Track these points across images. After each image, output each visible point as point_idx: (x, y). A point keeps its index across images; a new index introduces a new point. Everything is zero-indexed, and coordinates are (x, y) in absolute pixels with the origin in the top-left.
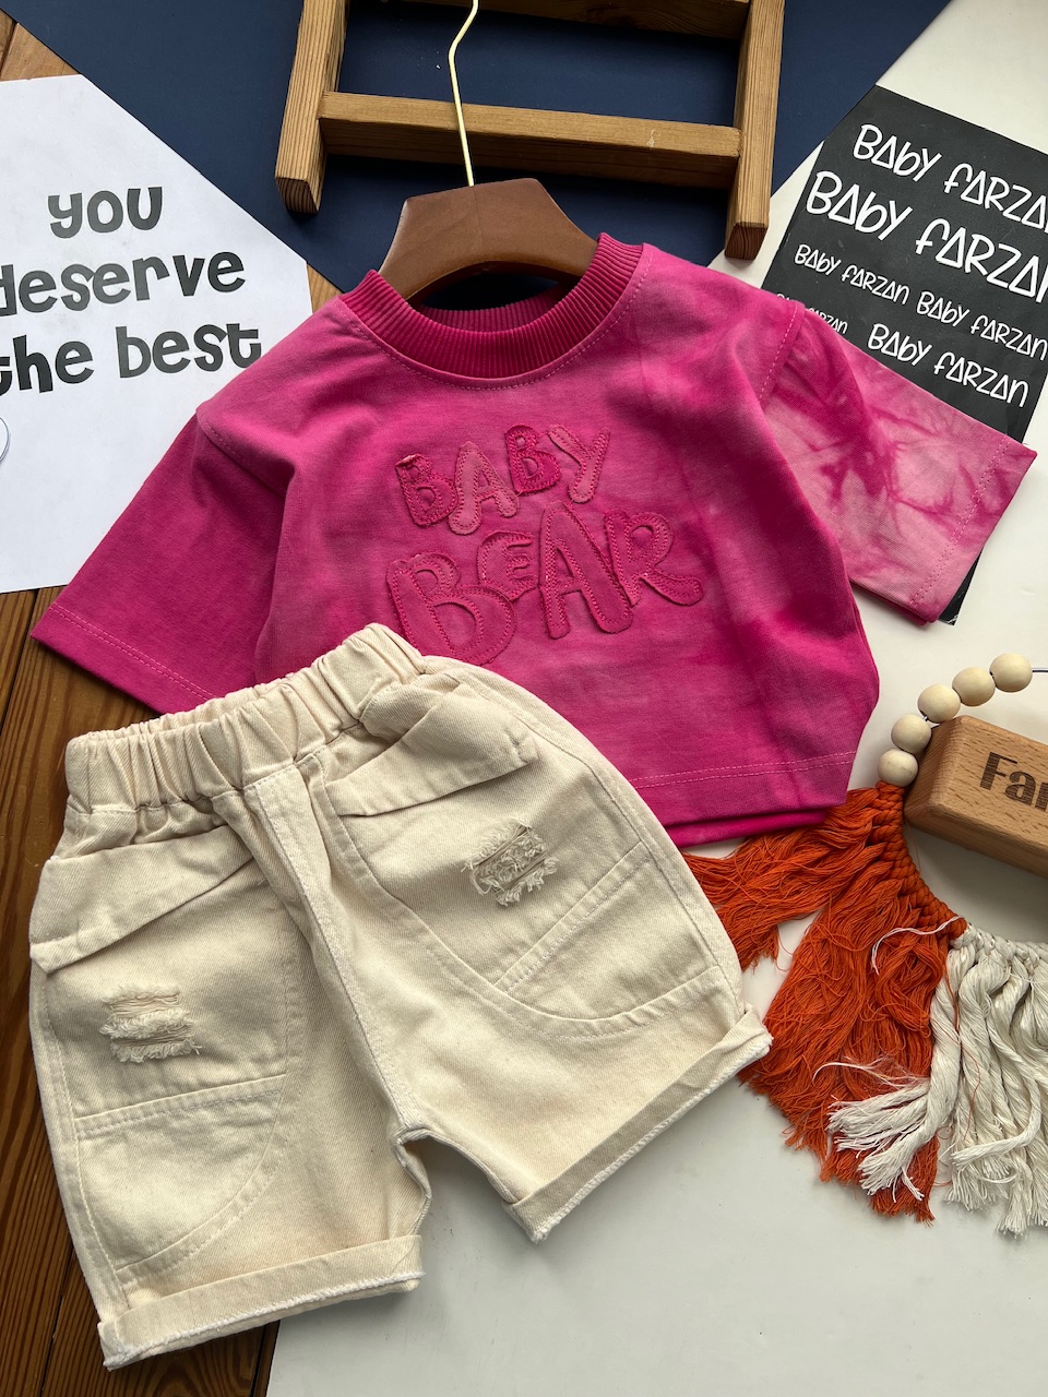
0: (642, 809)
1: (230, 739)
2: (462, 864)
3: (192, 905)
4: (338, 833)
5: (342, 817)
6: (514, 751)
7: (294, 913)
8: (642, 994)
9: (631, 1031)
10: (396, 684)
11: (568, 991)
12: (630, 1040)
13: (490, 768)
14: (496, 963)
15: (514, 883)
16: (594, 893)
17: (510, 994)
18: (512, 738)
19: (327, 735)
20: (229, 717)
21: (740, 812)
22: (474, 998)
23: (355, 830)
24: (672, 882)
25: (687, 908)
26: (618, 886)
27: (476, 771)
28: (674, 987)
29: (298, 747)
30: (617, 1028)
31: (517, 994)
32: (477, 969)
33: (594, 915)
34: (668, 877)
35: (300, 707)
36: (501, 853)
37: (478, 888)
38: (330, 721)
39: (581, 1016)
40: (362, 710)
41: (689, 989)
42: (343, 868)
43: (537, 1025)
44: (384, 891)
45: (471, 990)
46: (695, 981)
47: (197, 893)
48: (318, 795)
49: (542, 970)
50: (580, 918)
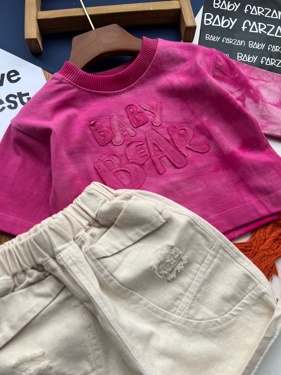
0: (213, 229)
1: (46, 237)
2: (151, 267)
3: (43, 312)
4: (98, 266)
5: (99, 259)
6: (160, 216)
7: (87, 305)
8: (234, 303)
9: (233, 319)
10: (108, 201)
11: (204, 309)
12: (234, 323)
14: (173, 305)
15: (173, 269)
16: (203, 266)
17: (182, 317)
18: (158, 212)
19: (85, 228)
20: (44, 229)
21: (249, 221)
22: (167, 322)
23: (105, 264)
24: (232, 255)
25: (241, 263)
26: (212, 261)
27: (147, 229)
28: (245, 296)
29: (74, 234)
30: (228, 319)
31: (185, 316)
32: (166, 310)
33: (206, 275)
34: (230, 253)
35: (72, 219)
36: (166, 259)
37: (159, 276)
38: (85, 223)
39: (213, 318)
40: (97, 215)
41: (252, 296)
42: (103, 281)
43: (196, 327)
44: (122, 286)
45: (166, 319)
46: (253, 291)
47: (44, 306)
48: (87, 253)
49: (192, 303)
50: (201, 278)
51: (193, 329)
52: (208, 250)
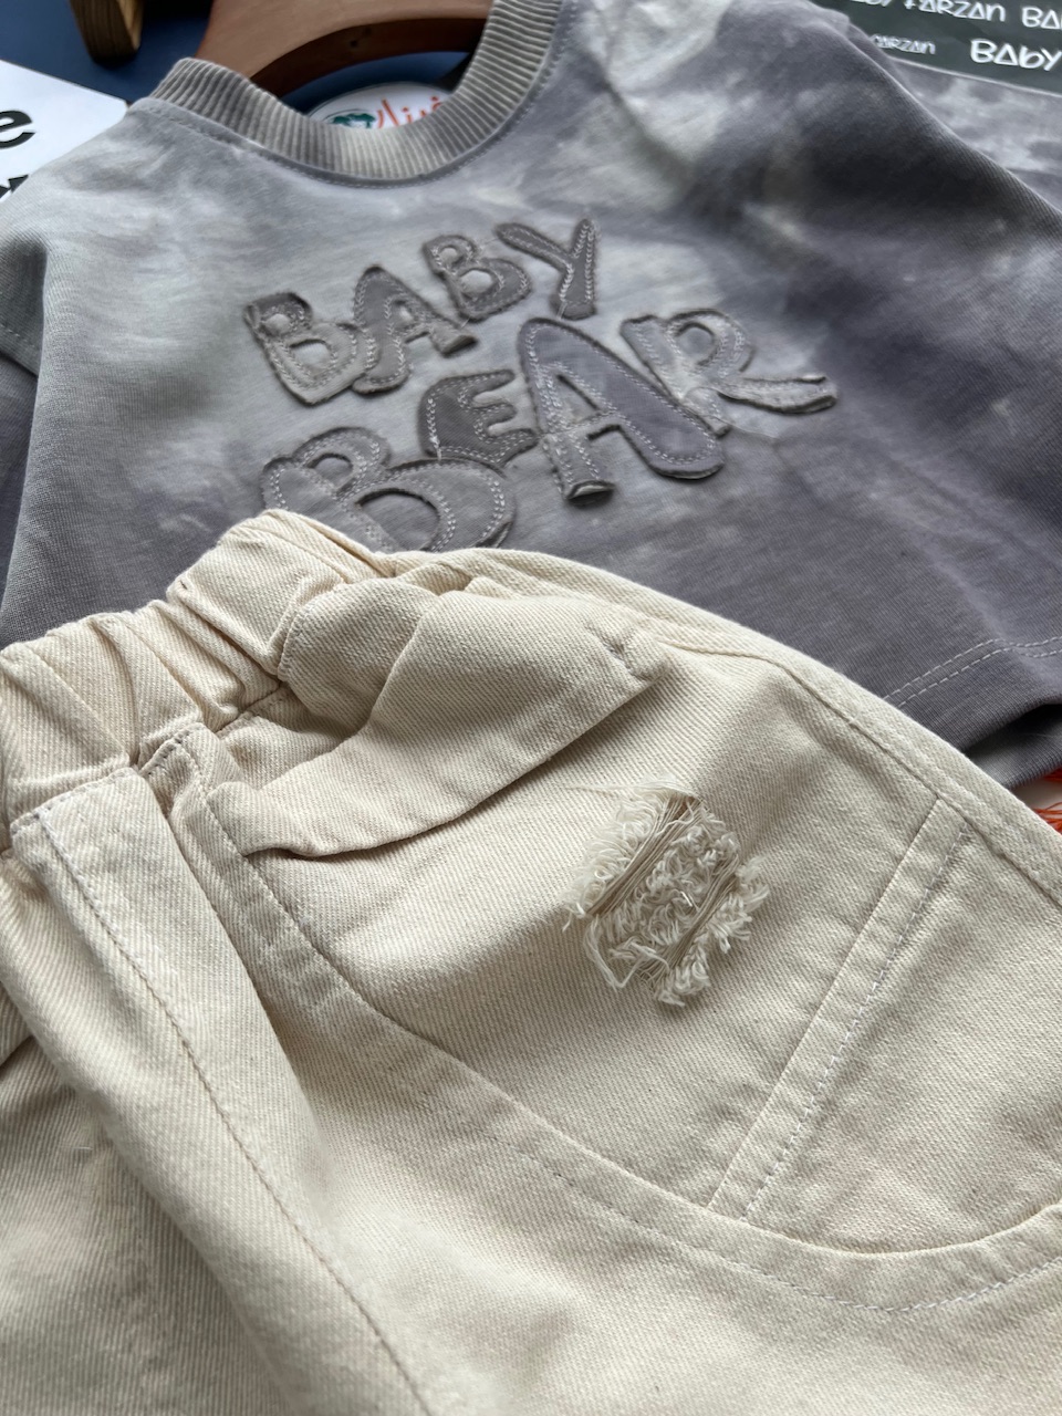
2: (560, 915)
6: (616, 663)
11: (888, 1181)
13: (577, 706)
14: (700, 1154)
15: (688, 939)
16: (872, 936)
17: (754, 1222)
18: (604, 639)
19: (207, 709)
22: (664, 1254)
24: (1036, 874)
26: (921, 908)
27: (546, 727)
31: (773, 1218)
32: (654, 1177)
33: (887, 985)
34: (1023, 864)
36: (643, 870)
37: (609, 973)
39: (948, 1239)
43: (846, 1289)
44: (386, 1022)
45: (655, 1235)
49: (813, 1142)
50: (858, 999)
51: (824, 1304)
52: (898, 847)
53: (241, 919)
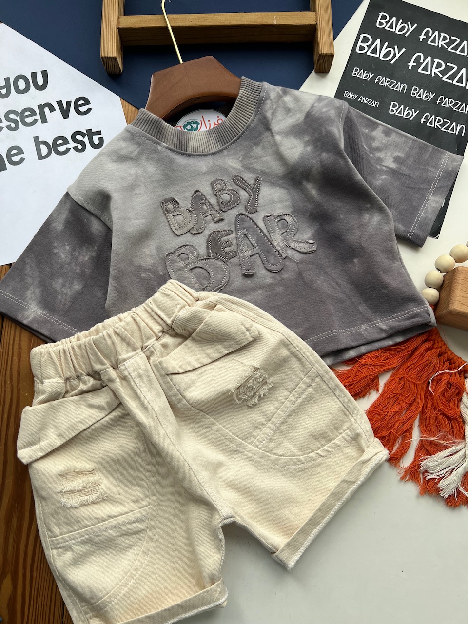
0: (311, 352)
1: (109, 342)
2: (229, 391)
3: (95, 426)
4: (167, 383)
5: (168, 375)
6: (247, 333)
8: (323, 442)
9: (320, 460)
11: (287, 444)
12: (320, 464)
13: (237, 343)
14: (251, 435)
15: (255, 394)
16: (293, 395)
17: (260, 449)
18: (245, 327)
19: (156, 335)
20: (108, 332)
22: (242, 453)
23: (175, 381)
24: (330, 386)
25: (339, 397)
26: (305, 390)
27: (230, 346)
28: (337, 436)
29: (143, 343)
30: (313, 459)
31: (263, 448)
32: (242, 439)
33: (294, 406)
34: (328, 384)
35: (142, 324)
36: (247, 381)
37: (237, 400)
38: (157, 328)
39: (295, 456)
40: (173, 322)
41: (346, 437)
42: (171, 399)
43: (274, 462)
44: (193, 408)
45: (241, 449)
46: (347, 431)
47: (97, 420)
48: (155, 366)
49: (273, 435)
50: (288, 408)
51: (270, 465)
52: (303, 377)
53: (165, 386)
